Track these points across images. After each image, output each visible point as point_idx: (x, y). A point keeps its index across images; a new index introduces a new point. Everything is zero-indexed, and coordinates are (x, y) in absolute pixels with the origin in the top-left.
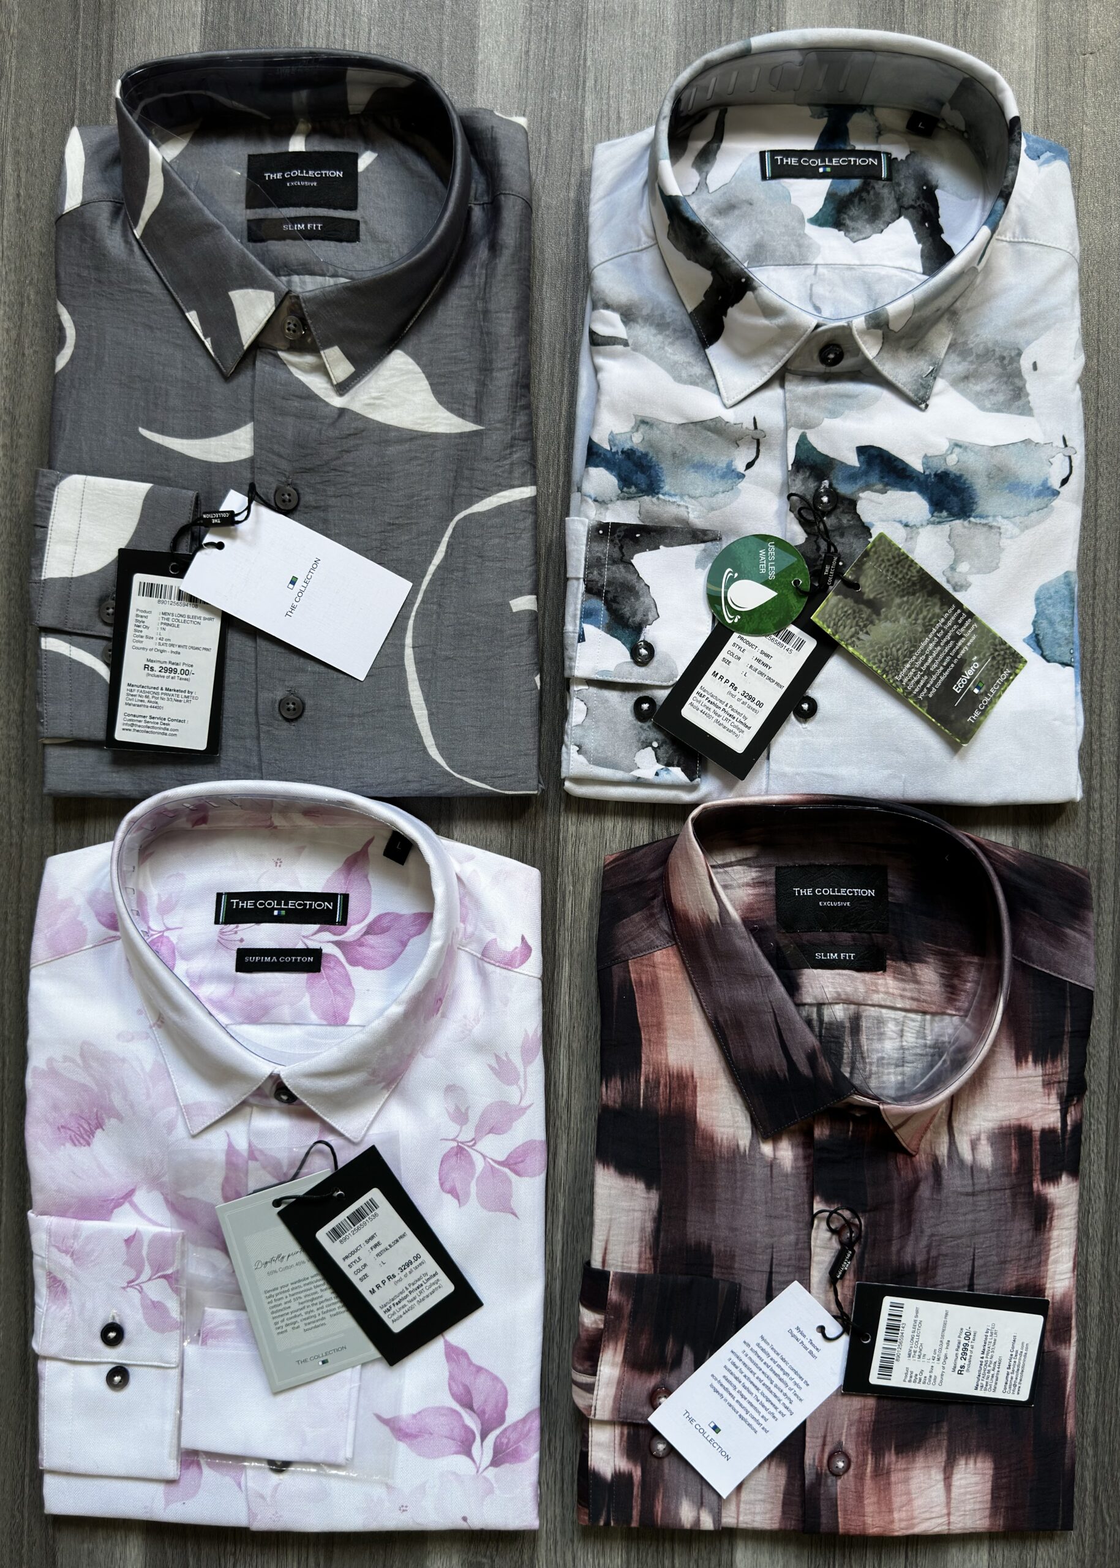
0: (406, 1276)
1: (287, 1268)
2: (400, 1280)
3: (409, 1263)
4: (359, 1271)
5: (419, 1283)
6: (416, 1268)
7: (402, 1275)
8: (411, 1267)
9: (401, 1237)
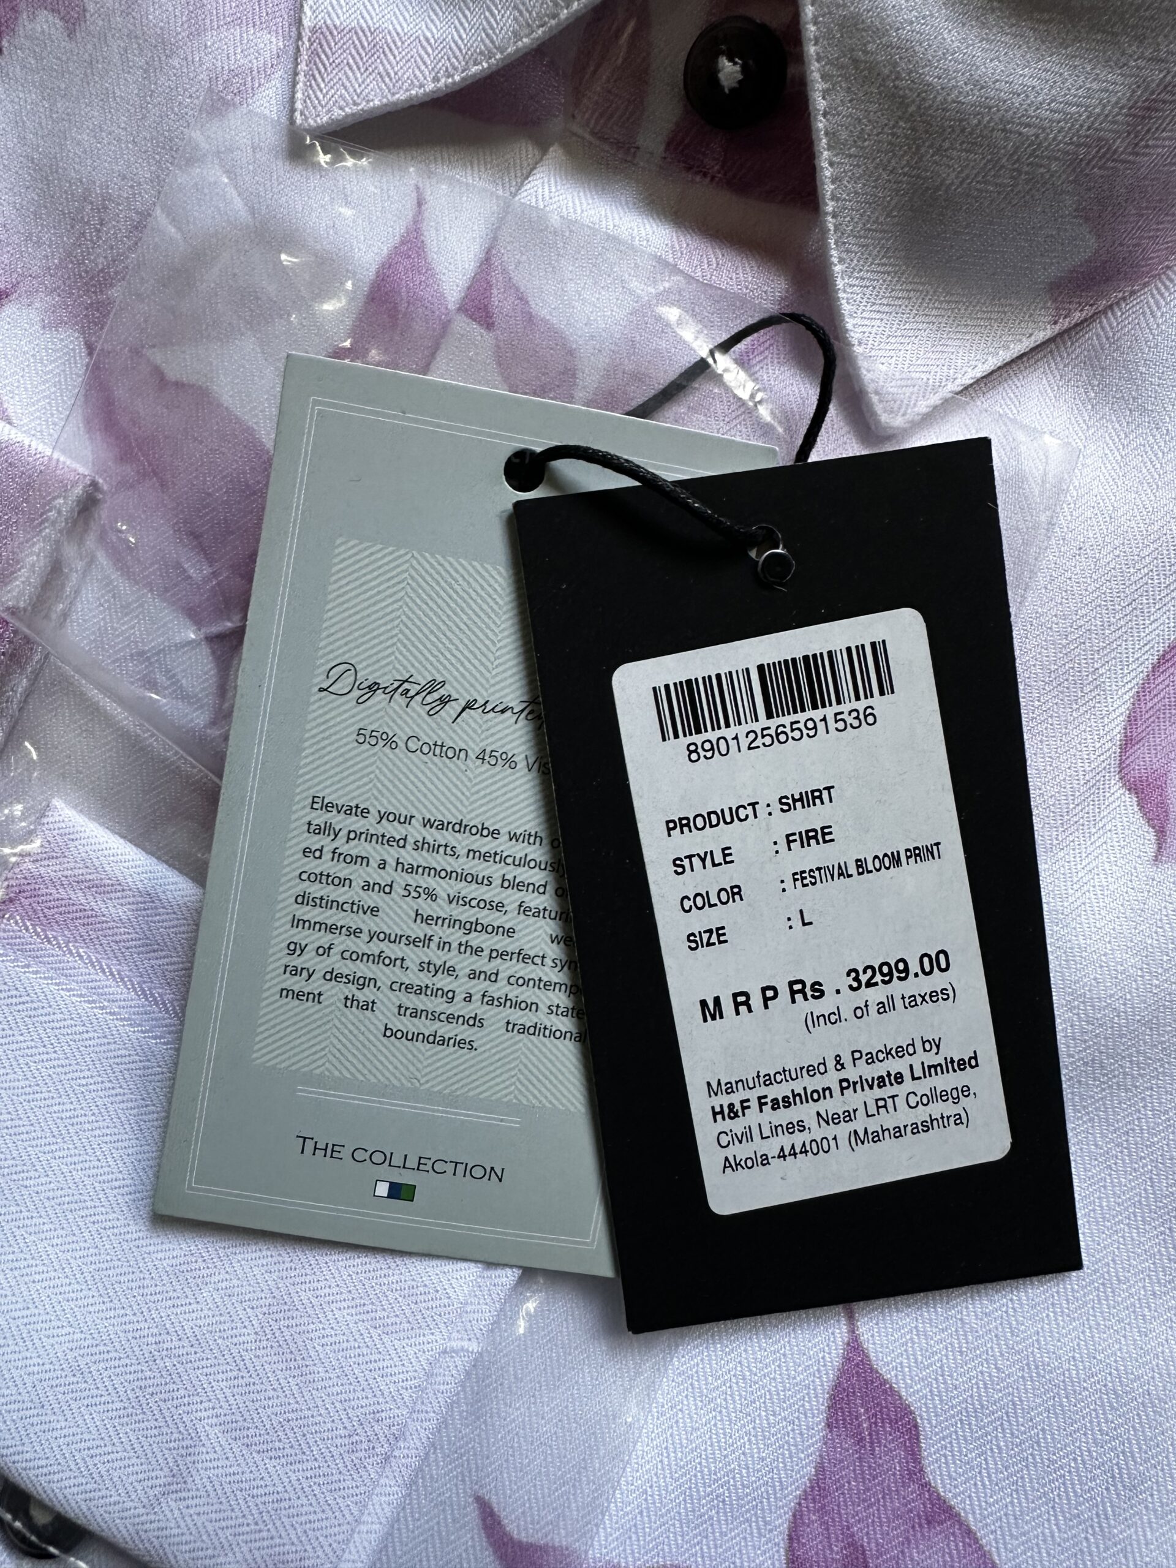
0: (860, 1012)
1: (439, 749)
2: (833, 1018)
3: (897, 971)
4: (701, 901)
5: (895, 1065)
6: (912, 1002)
7: (849, 1001)
8: (897, 988)
9: (916, 854)
